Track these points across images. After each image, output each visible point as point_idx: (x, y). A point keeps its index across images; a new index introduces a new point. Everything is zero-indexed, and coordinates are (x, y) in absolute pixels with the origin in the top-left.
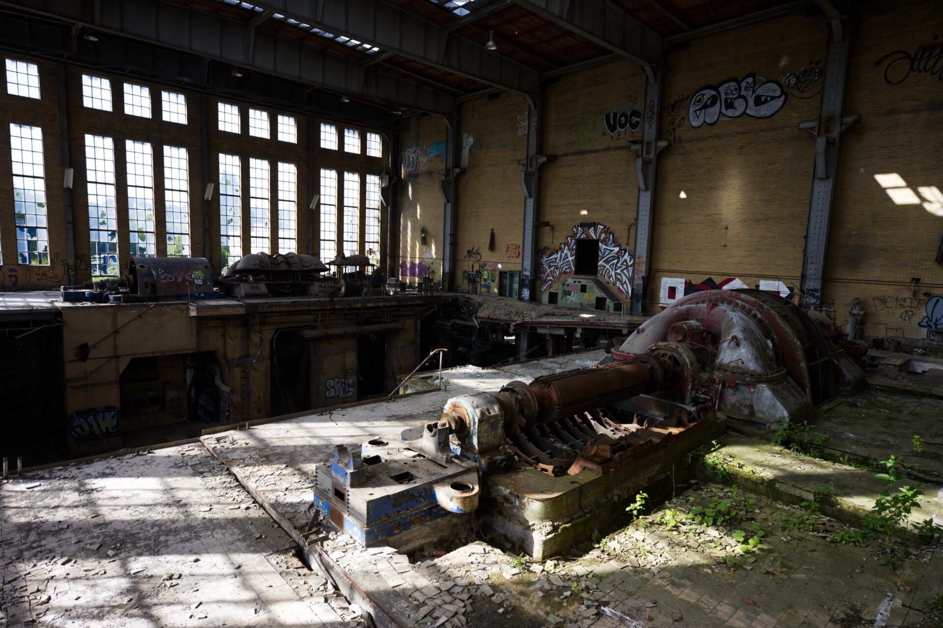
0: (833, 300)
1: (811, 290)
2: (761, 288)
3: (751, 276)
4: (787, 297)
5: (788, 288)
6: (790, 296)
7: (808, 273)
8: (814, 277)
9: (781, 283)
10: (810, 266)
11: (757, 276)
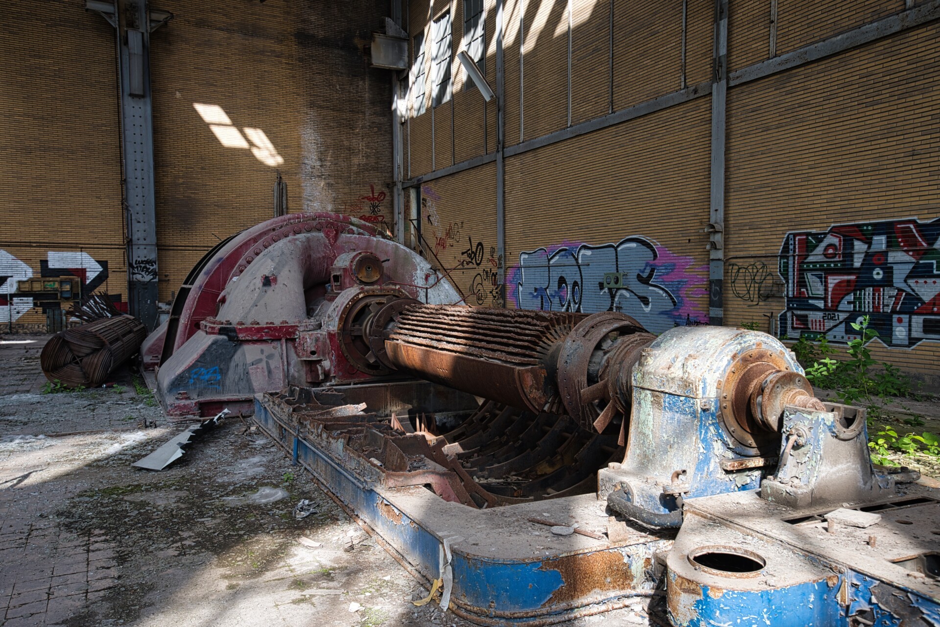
2: (51, 265)
3: (29, 245)
5: (98, 262)
6: (101, 278)
7: (135, 238)
8: (145, 242)
9: (85, 255)
11: (40, 245)
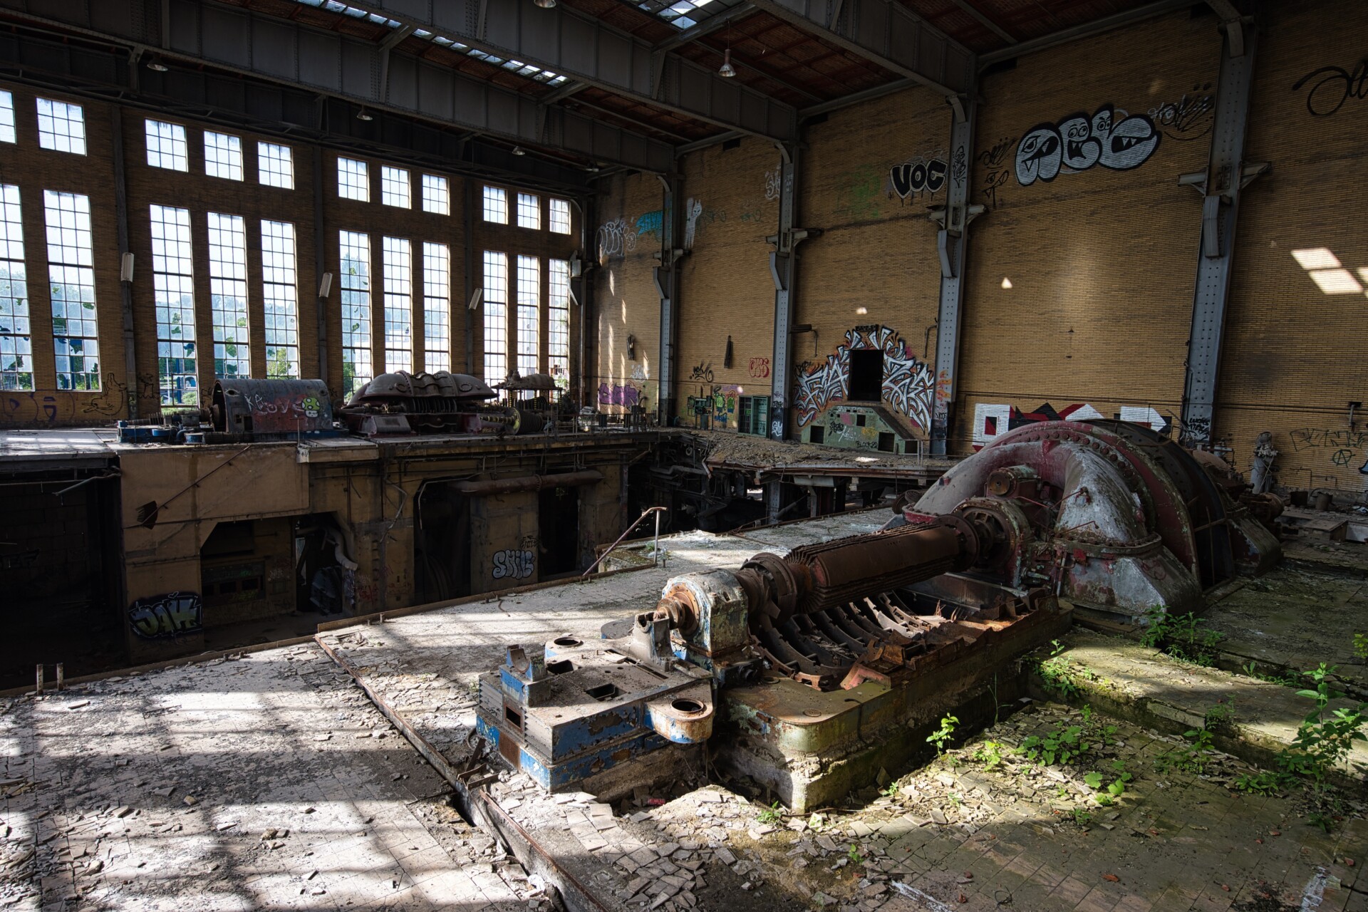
0: (1230, 435)
1: (1197, 421)
2: (1122, 418)
3: (1107, 400)
4: (1161, 431)
5: (1163, 417)
6: (1167, 430)
7: (1193, 396)
8: (1202, 402)
9: (1152, 410)
10: (1195, 385)
11: (1117, 401)
